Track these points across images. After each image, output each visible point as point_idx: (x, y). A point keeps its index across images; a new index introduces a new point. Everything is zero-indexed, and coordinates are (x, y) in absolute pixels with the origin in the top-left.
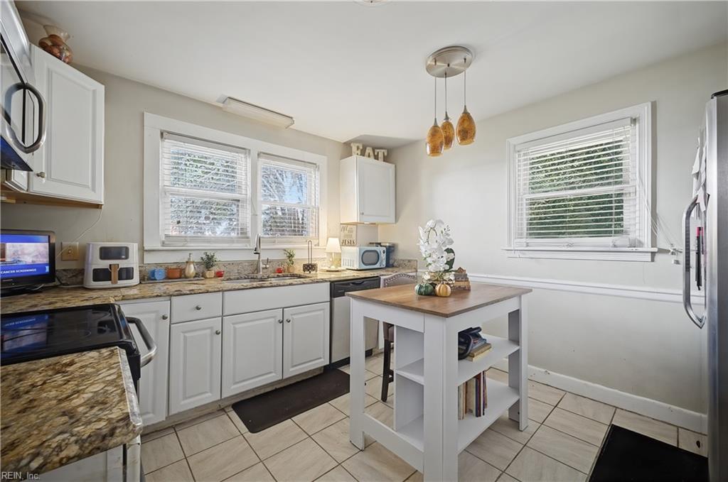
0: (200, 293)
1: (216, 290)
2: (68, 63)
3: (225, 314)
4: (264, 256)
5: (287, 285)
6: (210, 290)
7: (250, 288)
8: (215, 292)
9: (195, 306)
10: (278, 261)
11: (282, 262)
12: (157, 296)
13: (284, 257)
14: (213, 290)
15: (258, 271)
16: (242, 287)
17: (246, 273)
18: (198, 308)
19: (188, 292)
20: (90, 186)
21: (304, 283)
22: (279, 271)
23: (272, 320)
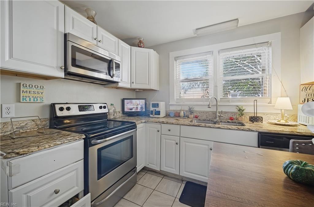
0: (170, 124)
1: (176, 123)
2: (143, 48)
3: (181, 136)
4: (220, 109)
5: (216, 128)
6: (174, 123)
7: (193, 126)
8: (176, 124)
9: (168, 129)
10: (232, 113)
11: (235, 113)
12: (156, 122)
13: (235, 110)
14: (175, 123)
15: (216, 118)
16: (189, 124)
17: (211, 117)
18: (169, 130)
19: (166, 123)
20: (147, 83)
21: (230, 129)
22: (231, 119)
23: (206, 146)
